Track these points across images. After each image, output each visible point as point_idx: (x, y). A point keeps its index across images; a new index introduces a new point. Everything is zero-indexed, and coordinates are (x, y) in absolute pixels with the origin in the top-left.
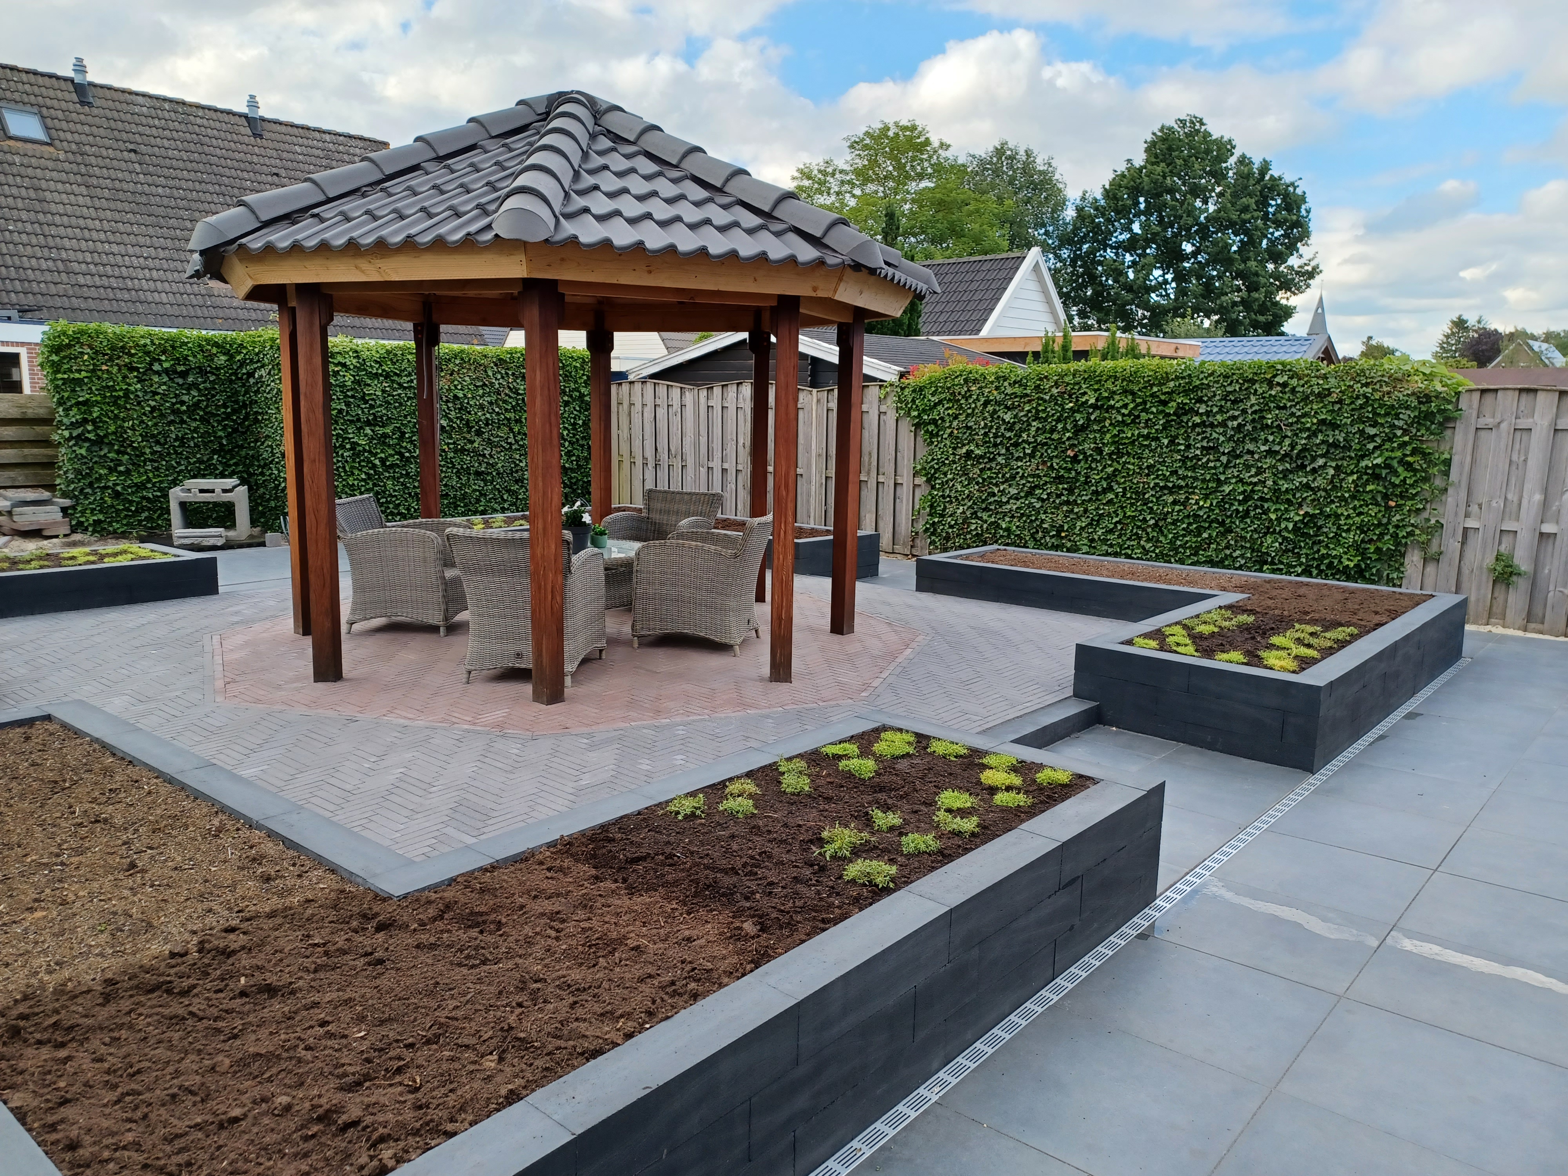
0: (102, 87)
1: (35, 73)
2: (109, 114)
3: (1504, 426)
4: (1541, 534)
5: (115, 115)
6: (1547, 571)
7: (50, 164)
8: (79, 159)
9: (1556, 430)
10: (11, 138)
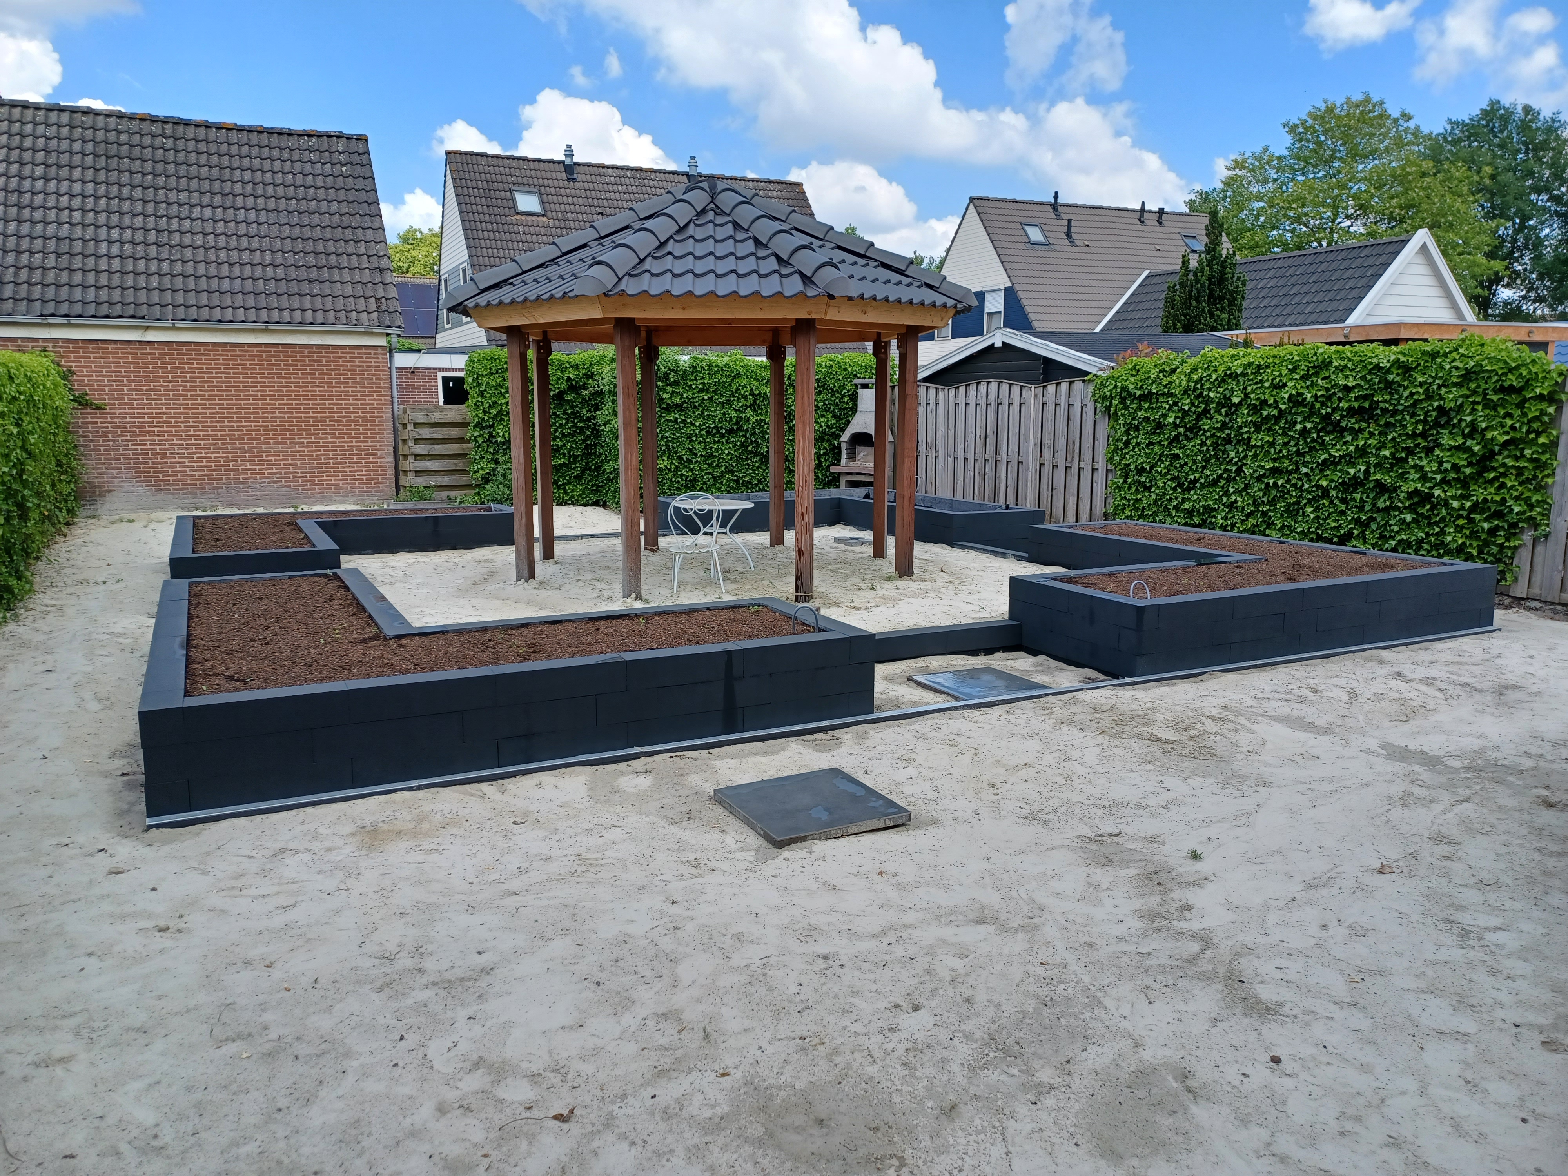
0: (584, 165)
1: (539, 160)
2: (587, 186)
5: (591, 186)
7: (542, 230)
8: (563, 224)
10: (518, 213)
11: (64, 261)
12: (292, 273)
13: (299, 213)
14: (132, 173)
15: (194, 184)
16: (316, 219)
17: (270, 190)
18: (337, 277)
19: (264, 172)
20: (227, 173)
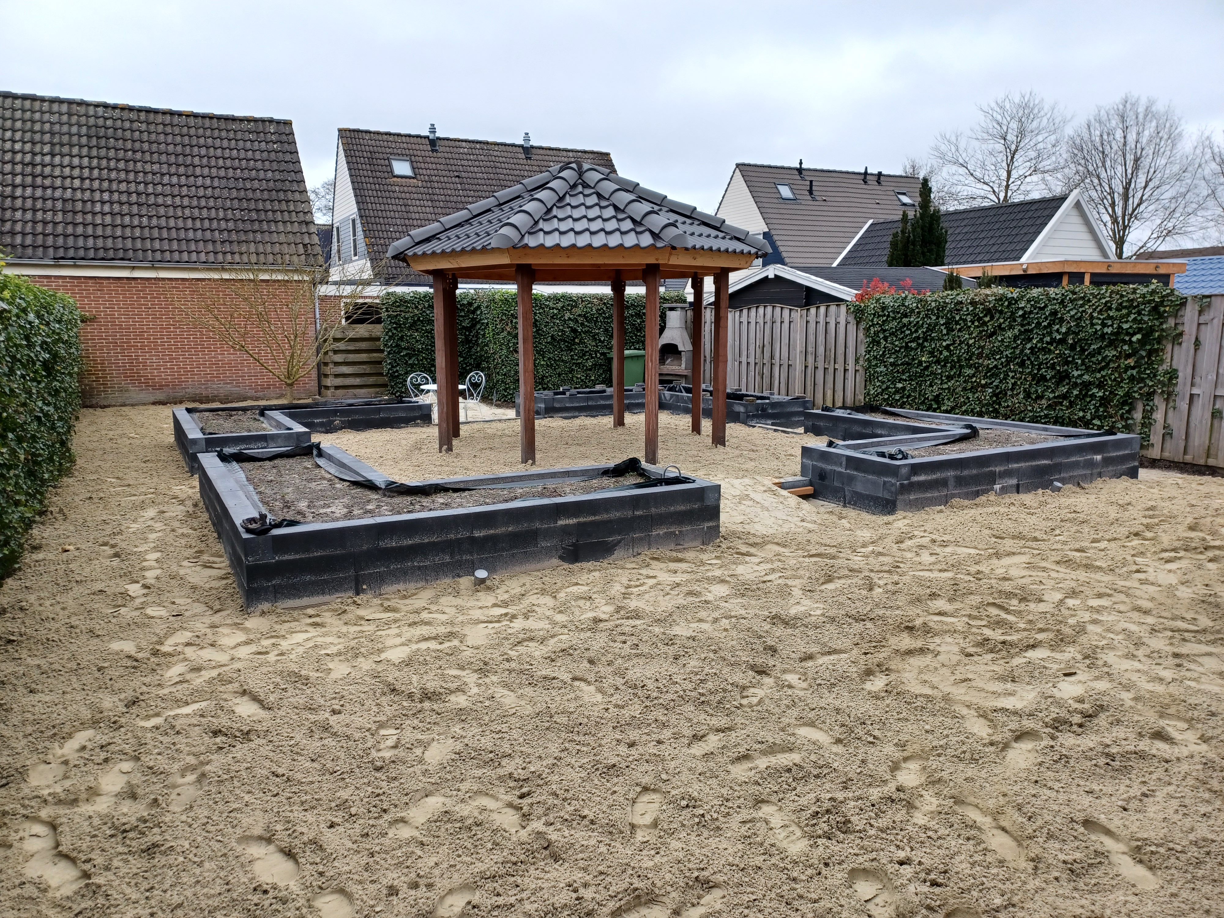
0: (444, 139)
1: (409, 136)
2: (446, 155)
5: (450, 155)
7: (414, 190)
8: (429, 185)
10: (395, 176)
11: (69, 217)
12: (241, 226)
13: (244, 180)
14: (117, 150)
15: (164, 158)
16: (256, 184)
17: (221, 162)
18: (273, 228)
19: (215, 149)
20: (188, 150)
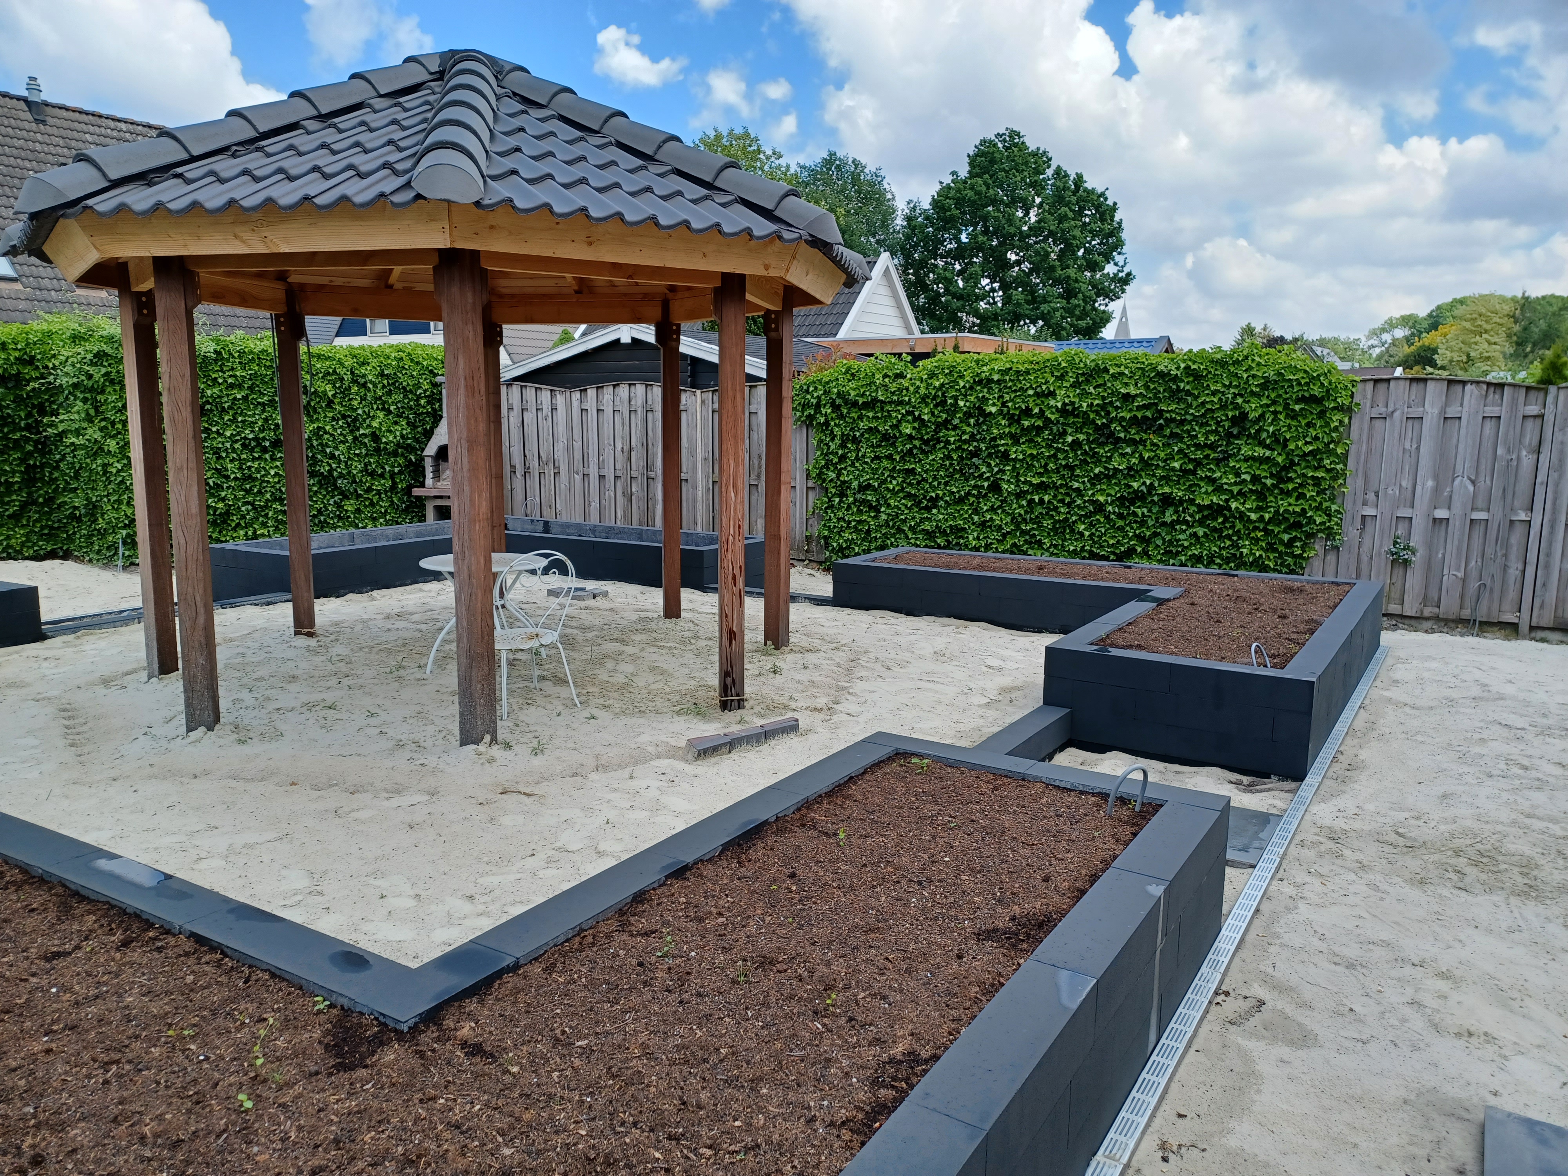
3: (1397, 415)
4: (1435, 519)
6: (1440, 555)
9: (1445, 418)
